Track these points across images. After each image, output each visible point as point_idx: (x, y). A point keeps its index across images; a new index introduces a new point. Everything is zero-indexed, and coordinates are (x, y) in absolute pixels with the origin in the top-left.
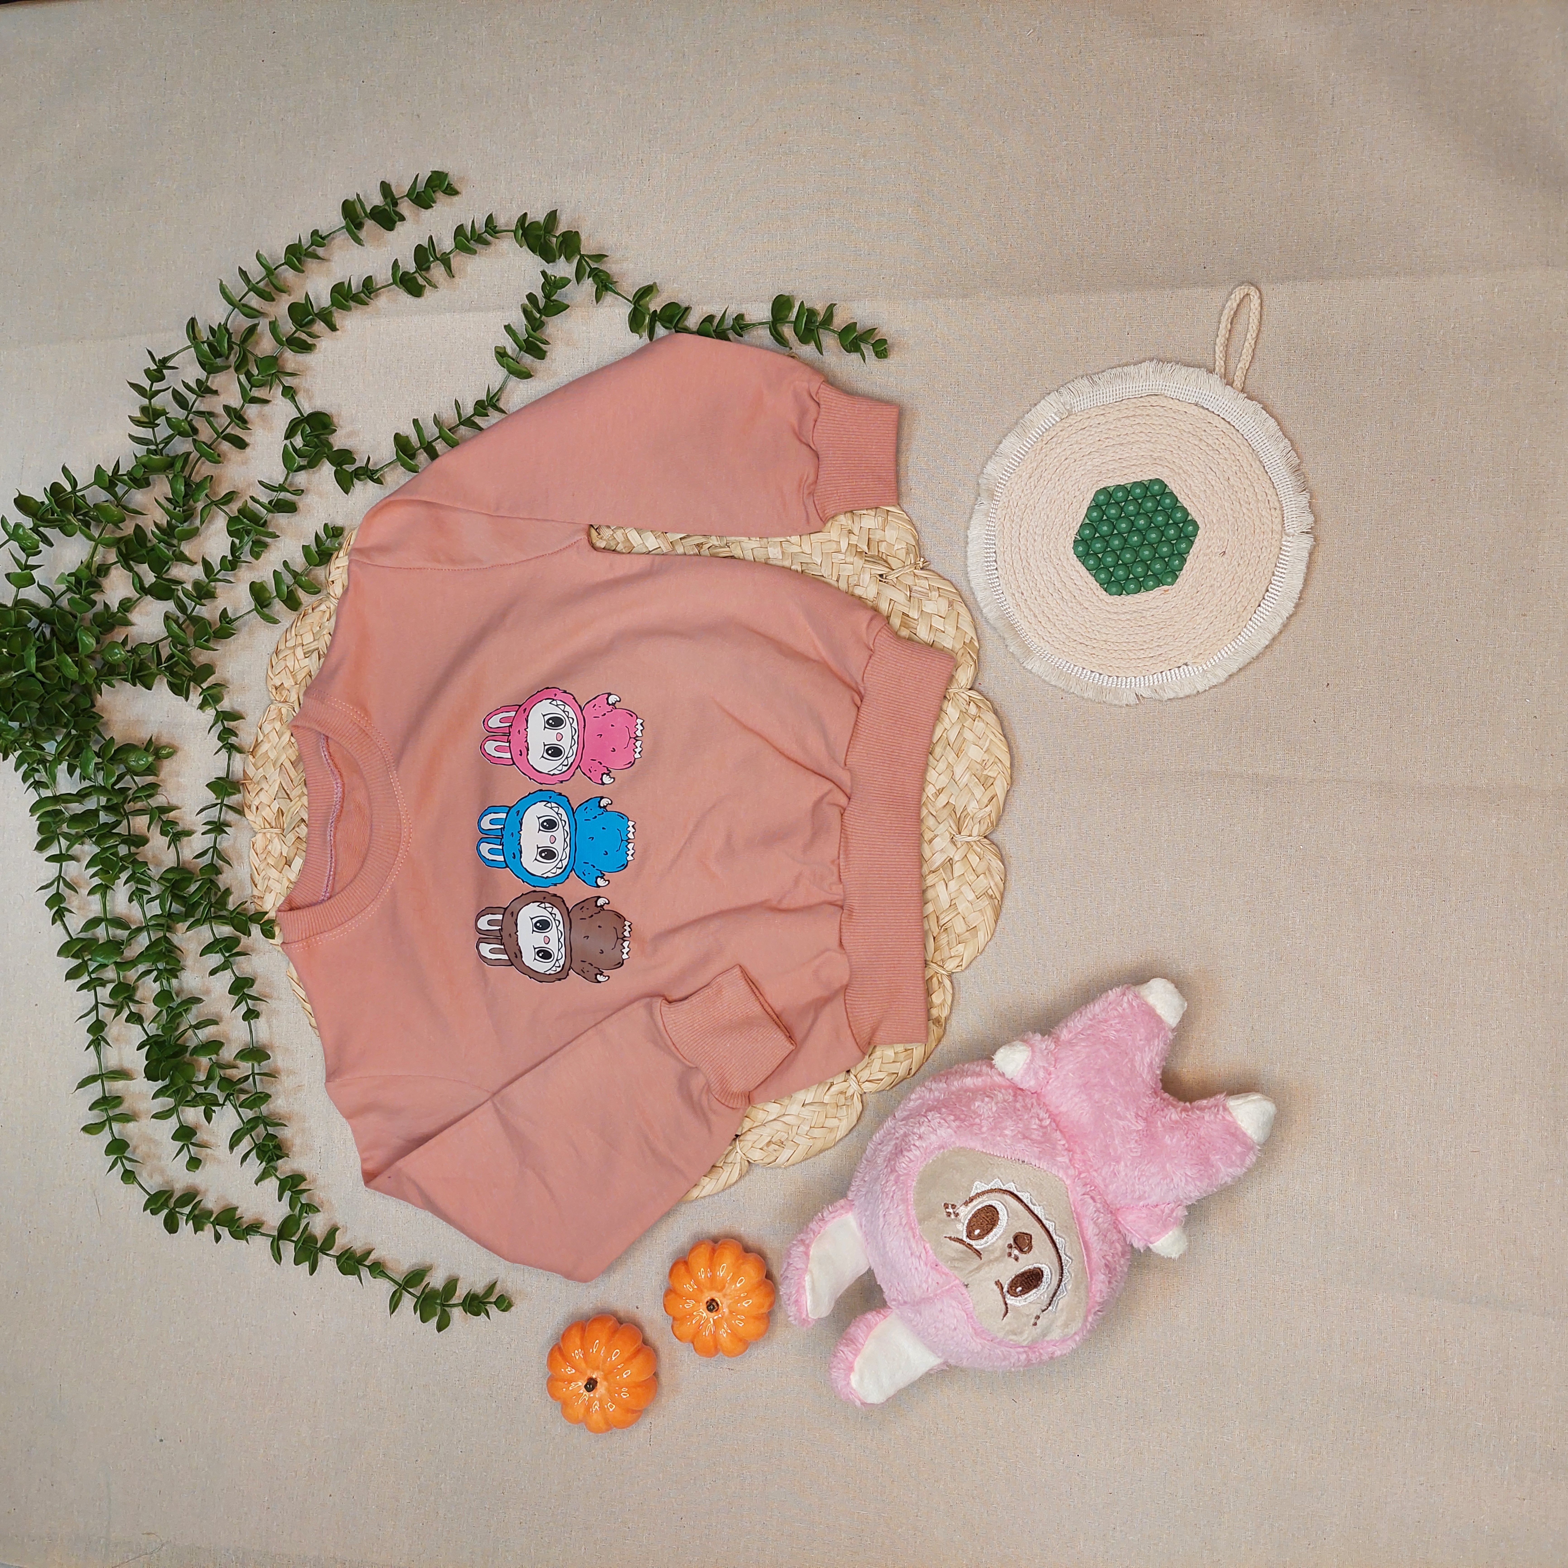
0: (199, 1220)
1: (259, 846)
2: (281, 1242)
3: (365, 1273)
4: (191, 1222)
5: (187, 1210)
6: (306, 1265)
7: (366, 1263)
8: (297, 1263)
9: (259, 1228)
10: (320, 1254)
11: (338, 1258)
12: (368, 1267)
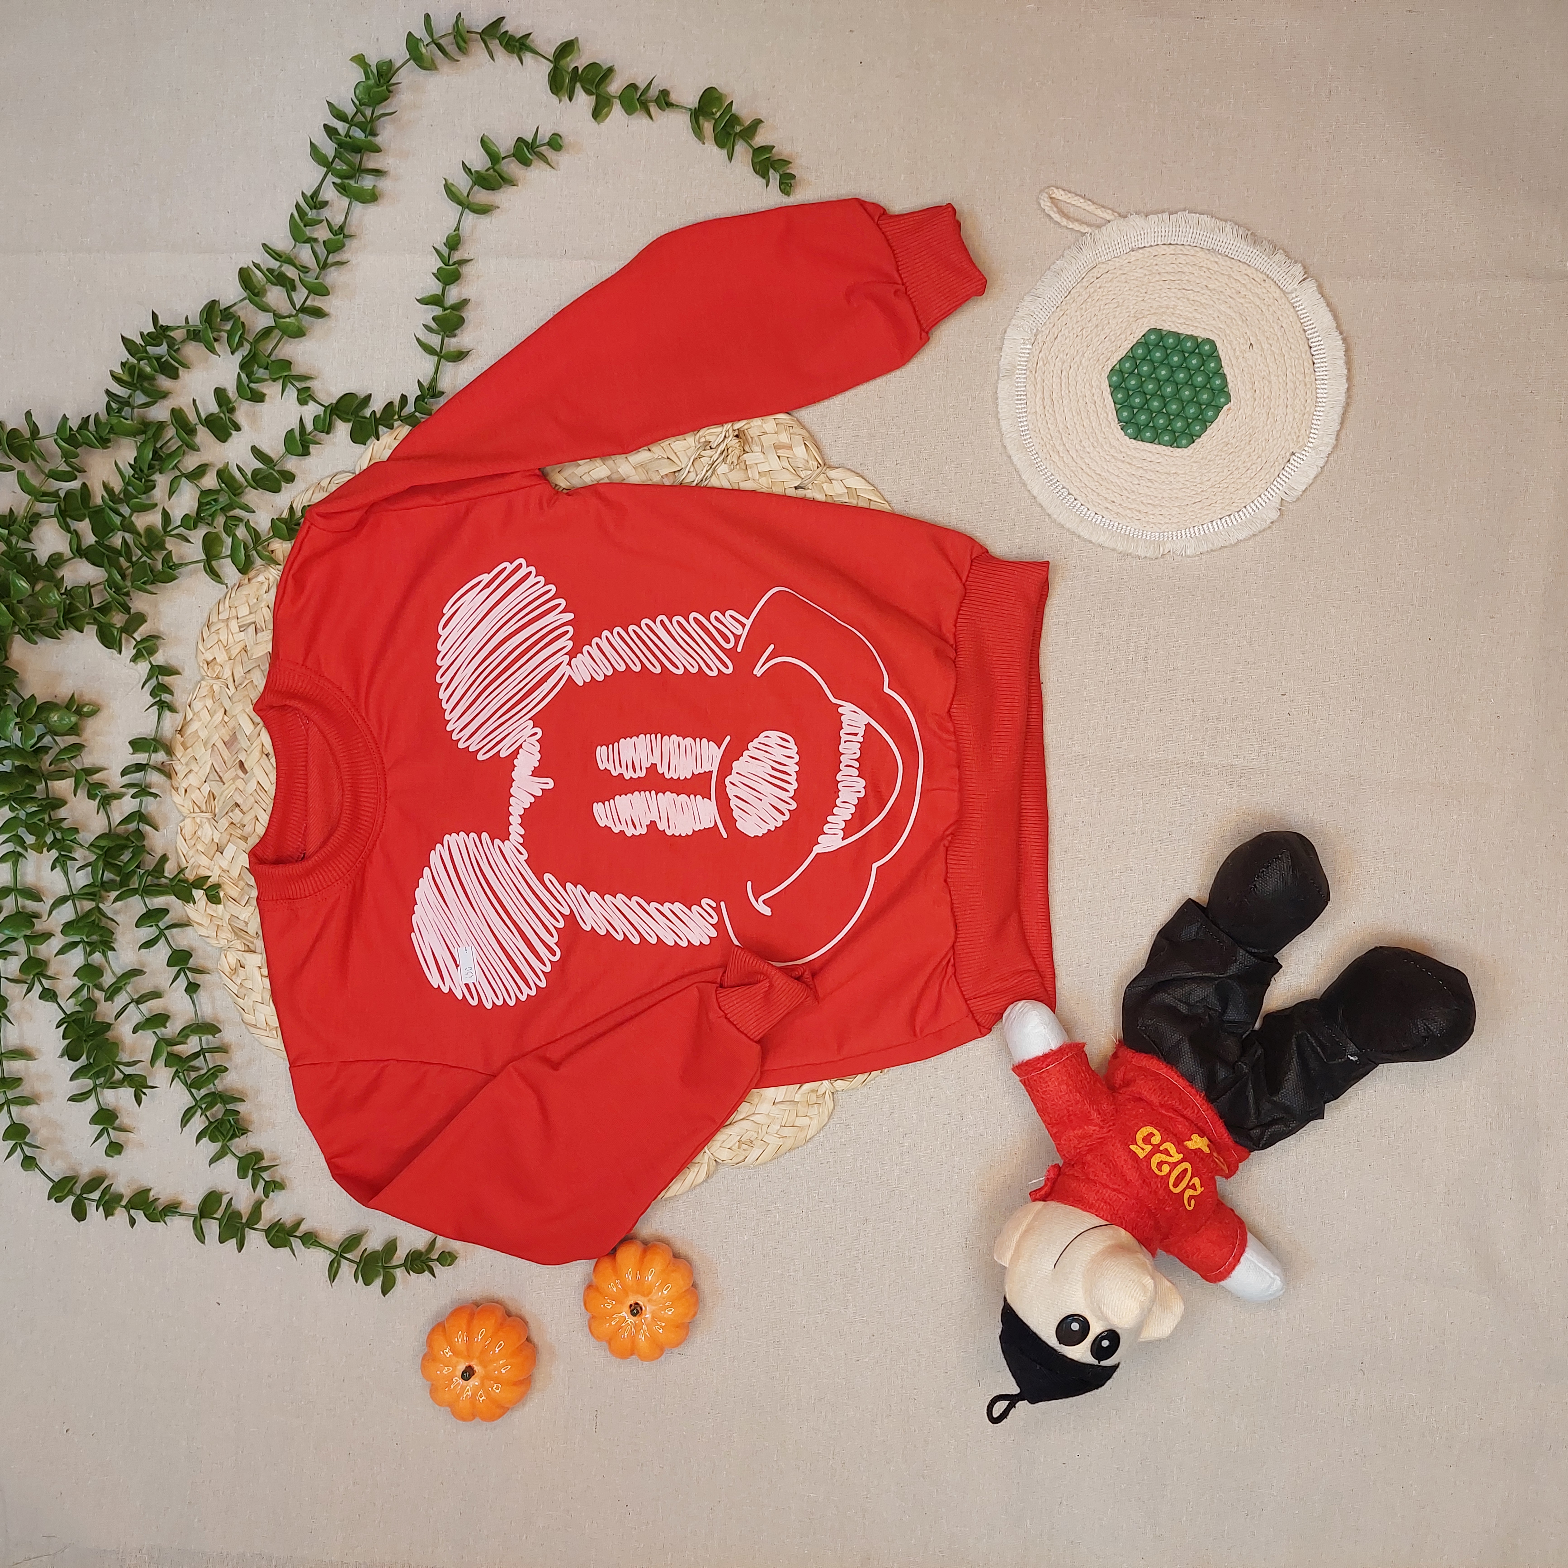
0: (109, 1205)
1: (188, 832)
2: (203, 1221)
3: (296, 1243)
4: (101, 1208)
5: (96, 1195)
6: (233, 1243)
7: (297, 1234)
8: (222, 1240)
9: (176, 1208)
10: (247, 1229)
11: (267, 1232)
12: (300, 1238)
